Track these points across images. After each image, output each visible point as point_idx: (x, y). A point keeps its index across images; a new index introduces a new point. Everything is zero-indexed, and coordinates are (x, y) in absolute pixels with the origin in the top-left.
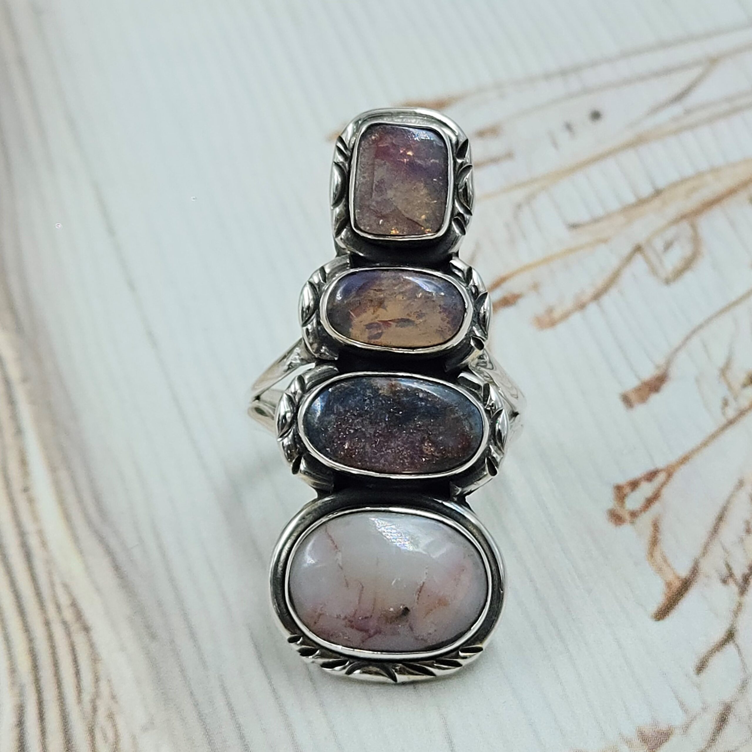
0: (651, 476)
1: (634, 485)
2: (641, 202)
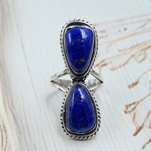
0: (134, 103)
1: (130, 105)
2: (134, 47)
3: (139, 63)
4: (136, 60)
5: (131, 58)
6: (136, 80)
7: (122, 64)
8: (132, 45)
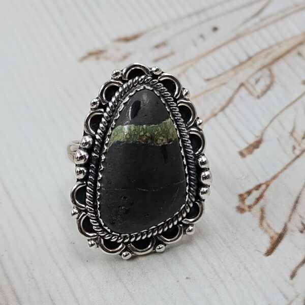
0: (258, 187)
1: (249, 193)
2: (242, 64)
4: (251, 94)
5: (238, 90)
6: (257, 137)
7: (219, 108)
8: (236, 63)
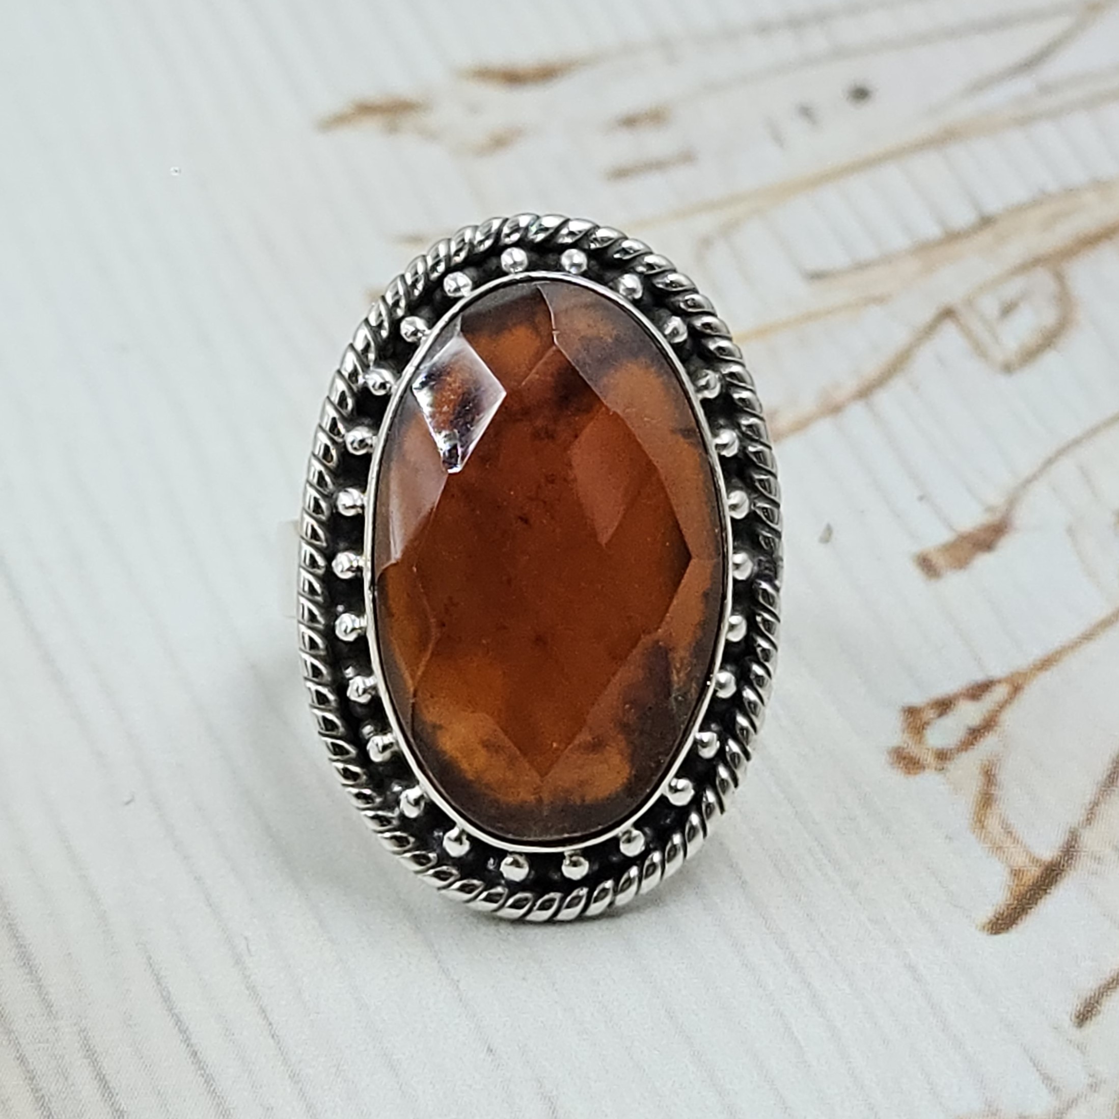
0: (978, 691)
1: (944, 706)
2: (952, 237)
3: (1008, 368)
4: (980, 350)
5: (931, 329)
6: (990, 509)
7: (851, 385)
8: (933, 231)
